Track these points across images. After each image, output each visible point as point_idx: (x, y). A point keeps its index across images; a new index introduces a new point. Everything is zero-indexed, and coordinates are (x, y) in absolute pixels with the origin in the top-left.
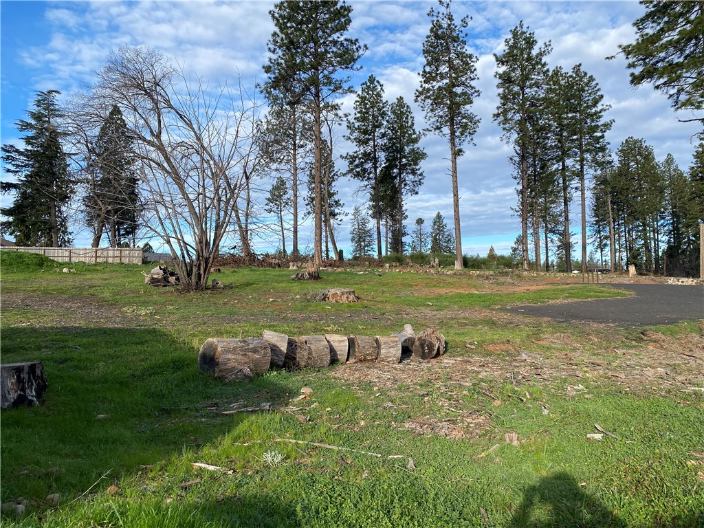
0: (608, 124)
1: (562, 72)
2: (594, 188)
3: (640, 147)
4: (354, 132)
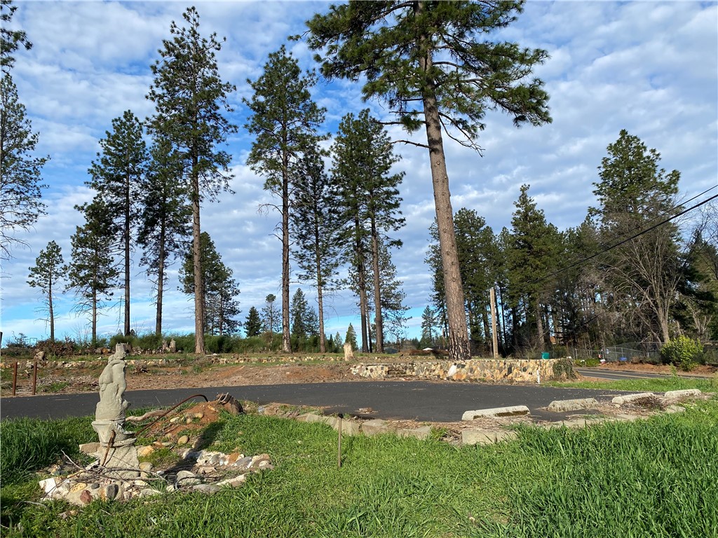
0: (398, 176)
1: (354, 121)
3: (473, 218)
4: (98, 177)
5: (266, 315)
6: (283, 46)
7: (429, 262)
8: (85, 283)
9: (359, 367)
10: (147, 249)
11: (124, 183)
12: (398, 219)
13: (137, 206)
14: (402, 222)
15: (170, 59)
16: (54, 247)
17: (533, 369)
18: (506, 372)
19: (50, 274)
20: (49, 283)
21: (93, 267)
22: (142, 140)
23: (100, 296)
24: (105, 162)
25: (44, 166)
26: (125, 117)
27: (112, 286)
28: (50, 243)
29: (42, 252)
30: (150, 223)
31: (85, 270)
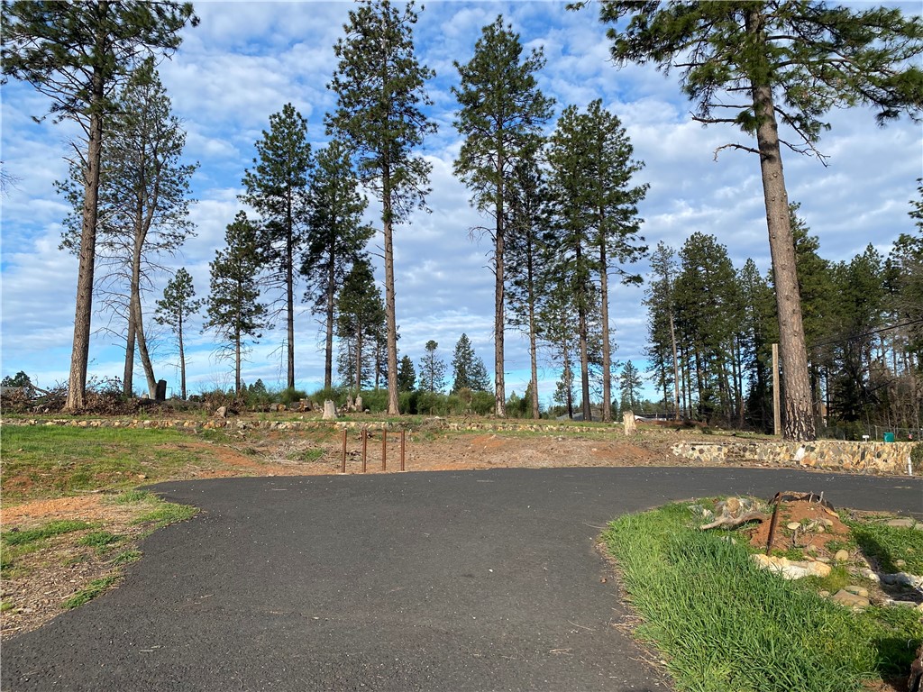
0: (640, 190)
1: (578, 115)
2: (651, 300)
3: (710, 247)
4: (254, 190)
5: (427, 366)
6: (500, 16)
7: (647, 303)
8: (227, 322)
9: (681, 446)
10: (311, 282)
11: (284, 197)
12: (638, 246)
13: (300, 228)
14: (644, 251)
15: (356, 36)
16: (185, 276)
17: (889, 454)
18: (859, 458)
19: (180, 309)
20: (178, 320)
21: (235, 302)
22: (306, 142)
23: (244, 337)
24: (262, 170)
25: (194, 176)
26: (285, 112)
27: (259, 326)
28: (179, 271)
29: (170, 281)
30: (316, 249)
31: (226, 305)
